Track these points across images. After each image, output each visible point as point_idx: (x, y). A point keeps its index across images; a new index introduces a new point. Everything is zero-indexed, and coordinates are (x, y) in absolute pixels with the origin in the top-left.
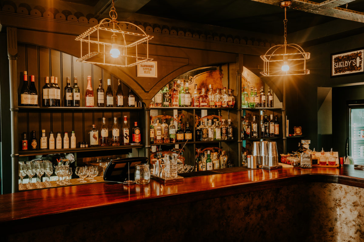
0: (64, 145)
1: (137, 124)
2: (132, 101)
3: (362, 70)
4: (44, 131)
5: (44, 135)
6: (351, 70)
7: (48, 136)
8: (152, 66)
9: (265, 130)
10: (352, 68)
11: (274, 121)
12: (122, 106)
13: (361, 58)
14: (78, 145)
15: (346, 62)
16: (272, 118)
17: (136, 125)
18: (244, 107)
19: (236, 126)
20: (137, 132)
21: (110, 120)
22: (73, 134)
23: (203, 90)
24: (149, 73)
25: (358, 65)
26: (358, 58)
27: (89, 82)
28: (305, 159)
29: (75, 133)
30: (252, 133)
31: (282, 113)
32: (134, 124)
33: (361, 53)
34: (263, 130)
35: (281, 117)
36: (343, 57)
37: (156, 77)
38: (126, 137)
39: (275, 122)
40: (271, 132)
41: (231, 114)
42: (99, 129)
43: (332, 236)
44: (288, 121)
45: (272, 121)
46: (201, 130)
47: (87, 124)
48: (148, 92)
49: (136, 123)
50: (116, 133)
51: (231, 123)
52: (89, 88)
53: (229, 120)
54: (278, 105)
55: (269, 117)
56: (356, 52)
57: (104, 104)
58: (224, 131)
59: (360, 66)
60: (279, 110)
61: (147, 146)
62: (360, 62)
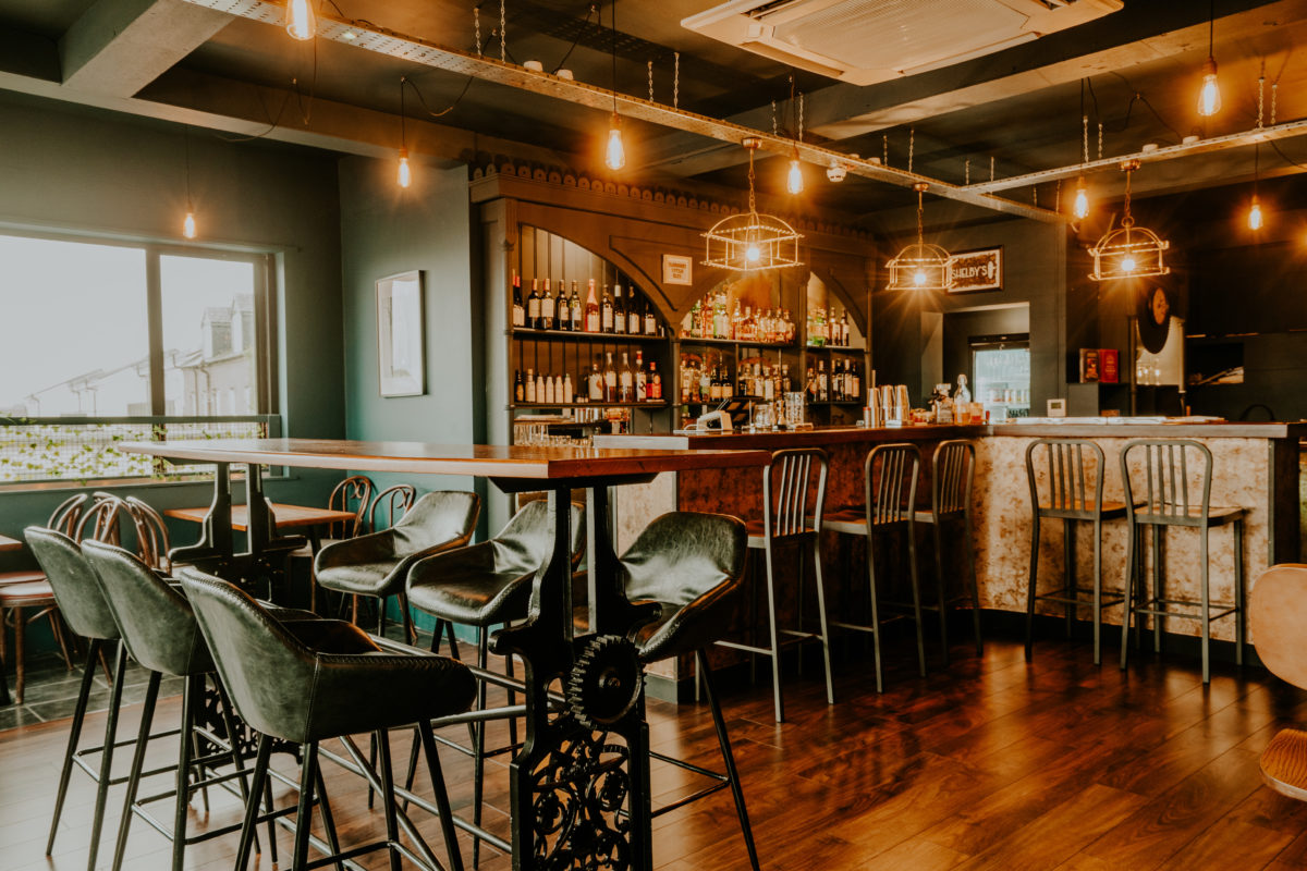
0: (557, 396)
1: (656, 366)
2: (650, 325)
3: (997, 285)
4: (530, 371)
5: (531, 378)
6: (980, 283)
7: (535, 380)
8: (683, 266)
9: (839, 387)
10: (981, 279)
11: (850, 372)
12: (637, 334)
13: (995, 265)
14: (575, 397)
15: (971, 269)
16: (847, 366)
17: (653, 368)
18: (809, 344)
19: (797, 378)
20: (657, 379)
21: (617, 357)
22: (568, 379)
23: (748, 310)
24: (679, 276)
25: (990, 276)
26: (991, 264)
27: (592, 289)
28: (944, 411)
29: (570, 376)
30: (819, 392)
31: (864, 358)
32: (650, 366)
33: (994, 255)
34: (835, 388)
35: (864, 364)
36: (966, 260)
37: (690, 284)
38: (641, 388)
39: (854, 374)
40: (847, 392)
41: (786, 356)
42: (602, 370)
43: (981, 513)
44: (874, 372)
45: (847, 372)
46: (744, 382)
47: (584, 363)
48: (676, 310)
49: (653, 364)
50: (626, 379)
51: (789, 372)
52: (592, 300)
53: (785, 367)
54: (859, 342)
55: (843, 364)
56: (986, 253)
57: (612, 330)
58: (778, 387)
59: (994, 277)
60: (858, 353)
61: (675, 404)
62: (995, 271)
